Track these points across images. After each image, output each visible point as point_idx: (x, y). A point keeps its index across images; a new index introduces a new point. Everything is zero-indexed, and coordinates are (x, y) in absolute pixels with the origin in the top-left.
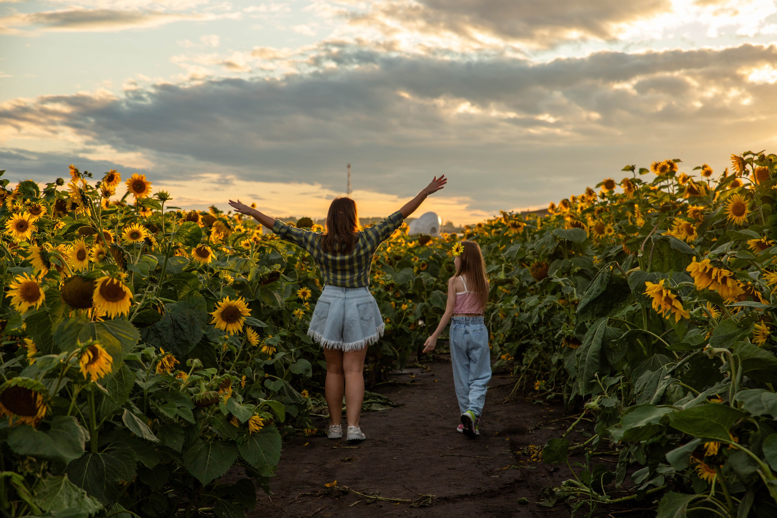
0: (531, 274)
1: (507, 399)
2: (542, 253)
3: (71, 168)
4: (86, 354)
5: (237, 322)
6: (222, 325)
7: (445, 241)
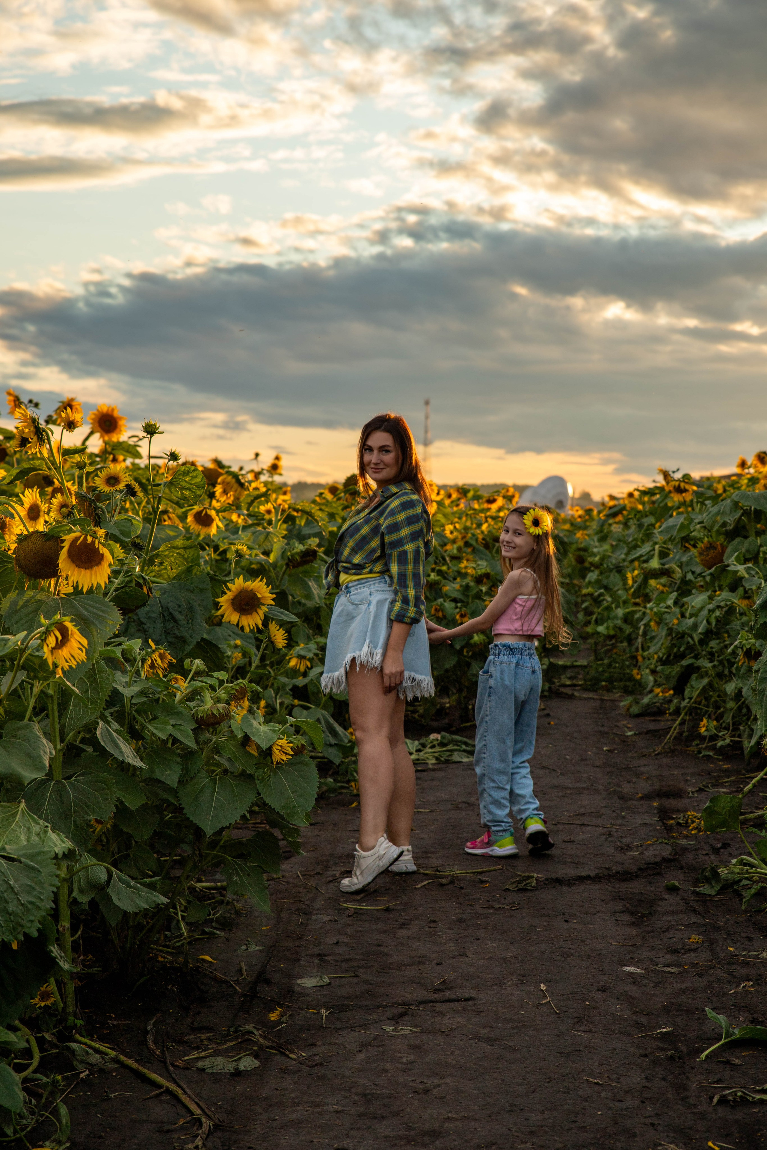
0: (698, 560)
1: (659, 749)
2: (715, 529)
3: (9, 394)
4: (52, 634)
5: (255, 614)
6: (234, 617)
7: (575, 519)
